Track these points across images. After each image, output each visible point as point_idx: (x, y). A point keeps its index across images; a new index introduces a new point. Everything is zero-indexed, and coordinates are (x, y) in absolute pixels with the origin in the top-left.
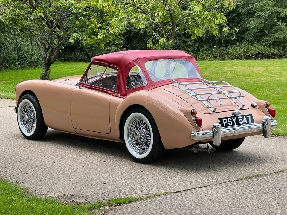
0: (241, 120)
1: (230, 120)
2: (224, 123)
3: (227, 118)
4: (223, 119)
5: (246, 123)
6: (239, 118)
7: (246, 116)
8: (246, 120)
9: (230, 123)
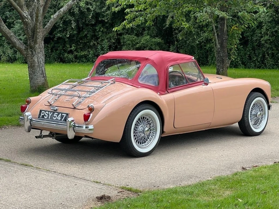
0: (55, 116)
1: (47, 113)
2: (42, 114)
3: (45, 111)
4: (43, 112)
5: (59, 120)
6: (55, 114)
7: (62, 113)
8: (60, 117)
9: (46, 116)
